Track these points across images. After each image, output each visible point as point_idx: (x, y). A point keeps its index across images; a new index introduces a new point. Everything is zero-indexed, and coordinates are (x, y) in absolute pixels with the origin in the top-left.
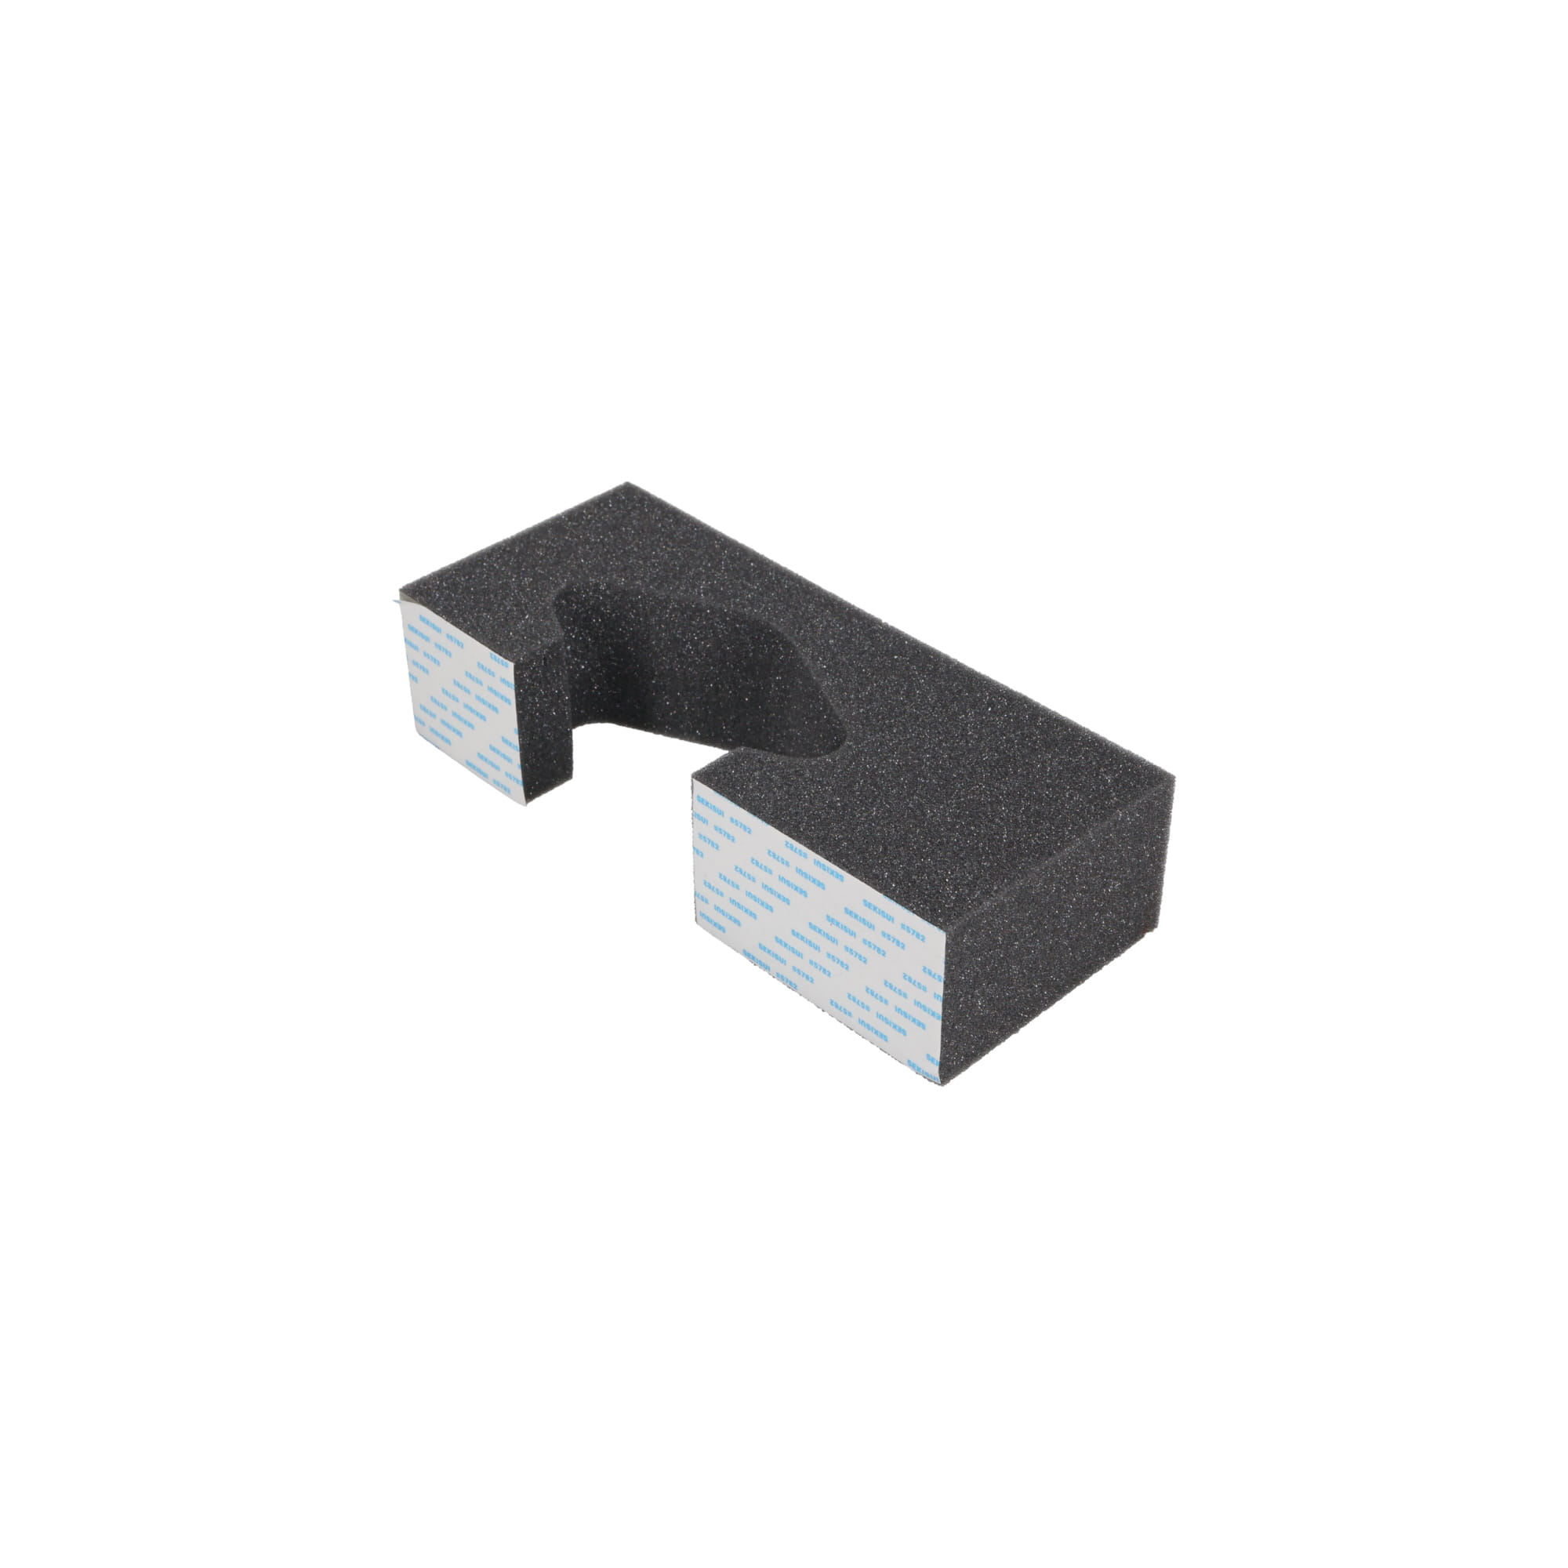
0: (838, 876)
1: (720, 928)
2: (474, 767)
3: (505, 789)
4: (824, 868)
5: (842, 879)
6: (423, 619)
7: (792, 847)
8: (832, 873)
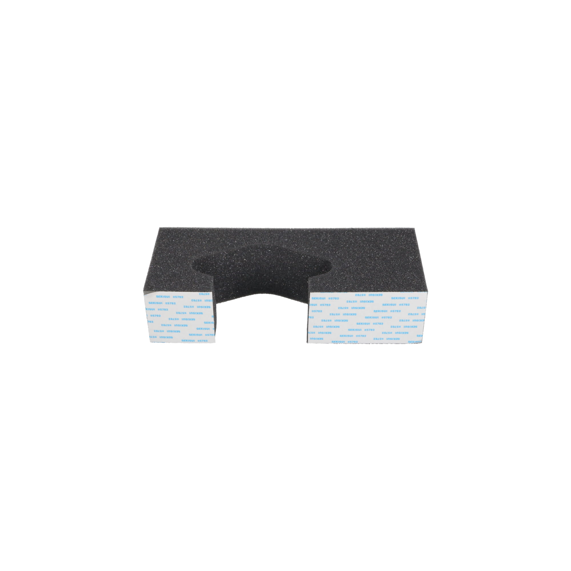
0: (380, 295)
1: (321, 339)
2: (187, 341)
3: (205, 341)
4: (373, 295)
5: (382, 295)
6: (157, 297)
7: (358, 295)
8: (377, 295)
